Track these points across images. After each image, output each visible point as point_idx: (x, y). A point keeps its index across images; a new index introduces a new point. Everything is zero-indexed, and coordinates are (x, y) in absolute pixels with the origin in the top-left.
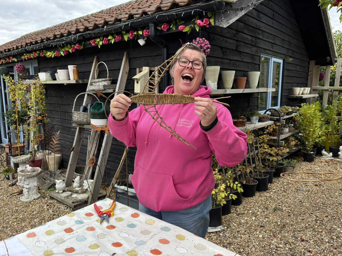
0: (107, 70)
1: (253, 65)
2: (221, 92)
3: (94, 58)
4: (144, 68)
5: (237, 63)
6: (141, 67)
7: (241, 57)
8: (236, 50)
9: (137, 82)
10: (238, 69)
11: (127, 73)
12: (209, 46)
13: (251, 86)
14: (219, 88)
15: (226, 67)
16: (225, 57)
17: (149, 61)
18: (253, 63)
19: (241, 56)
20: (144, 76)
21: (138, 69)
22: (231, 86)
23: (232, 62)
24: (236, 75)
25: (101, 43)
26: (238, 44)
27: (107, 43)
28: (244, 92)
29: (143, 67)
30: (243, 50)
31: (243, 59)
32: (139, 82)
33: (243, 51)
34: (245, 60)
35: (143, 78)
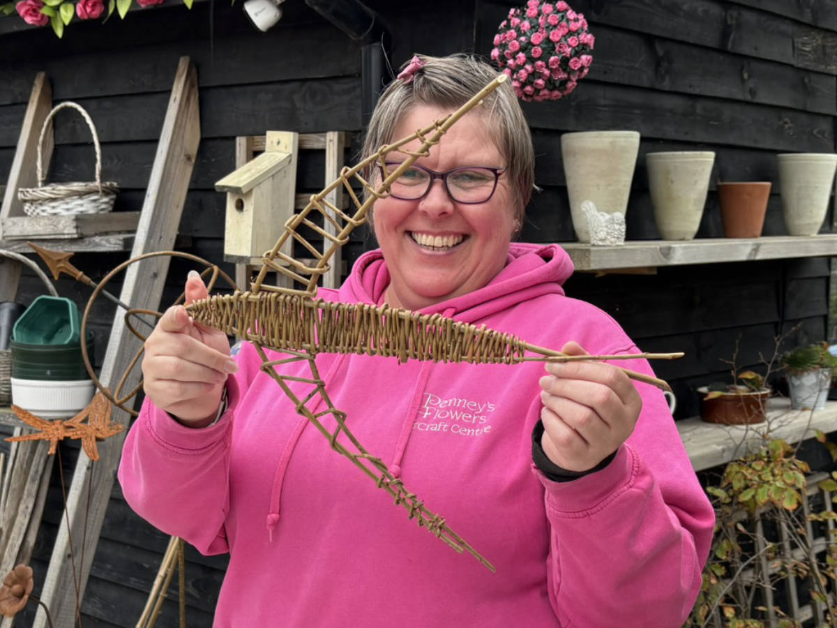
0: (93, 144)
1: (804, 118)
2: (644, 255)
3: (31, 85)
4: (272, 136)
5: (727, 112)
6: (256, 133)
7: (743, 81)
8: (722, 50)
9: (240, 206)
10: (732, 139)
11: (189, 158)
12: (588, 38)
13: (795, 222)
14: (632, 235)
15: (670, 132)
16: (666, 85)
17: (299, 104)
18: (804, 112)
19: (746, 76)
20: (274, 174)
21: (241, 143)
22: (695, 227)
23: (700, 106)
24: (718, 173)
25: (66, 15)
26: (729, 22)
27: (96, 13)
28: (759, 257)
29: (269, 133)
30: (756, 49)
31: (752, 92)
32: (249, 206)
33: (753, 54)
34: (763, 98)
35: (267, 186)
